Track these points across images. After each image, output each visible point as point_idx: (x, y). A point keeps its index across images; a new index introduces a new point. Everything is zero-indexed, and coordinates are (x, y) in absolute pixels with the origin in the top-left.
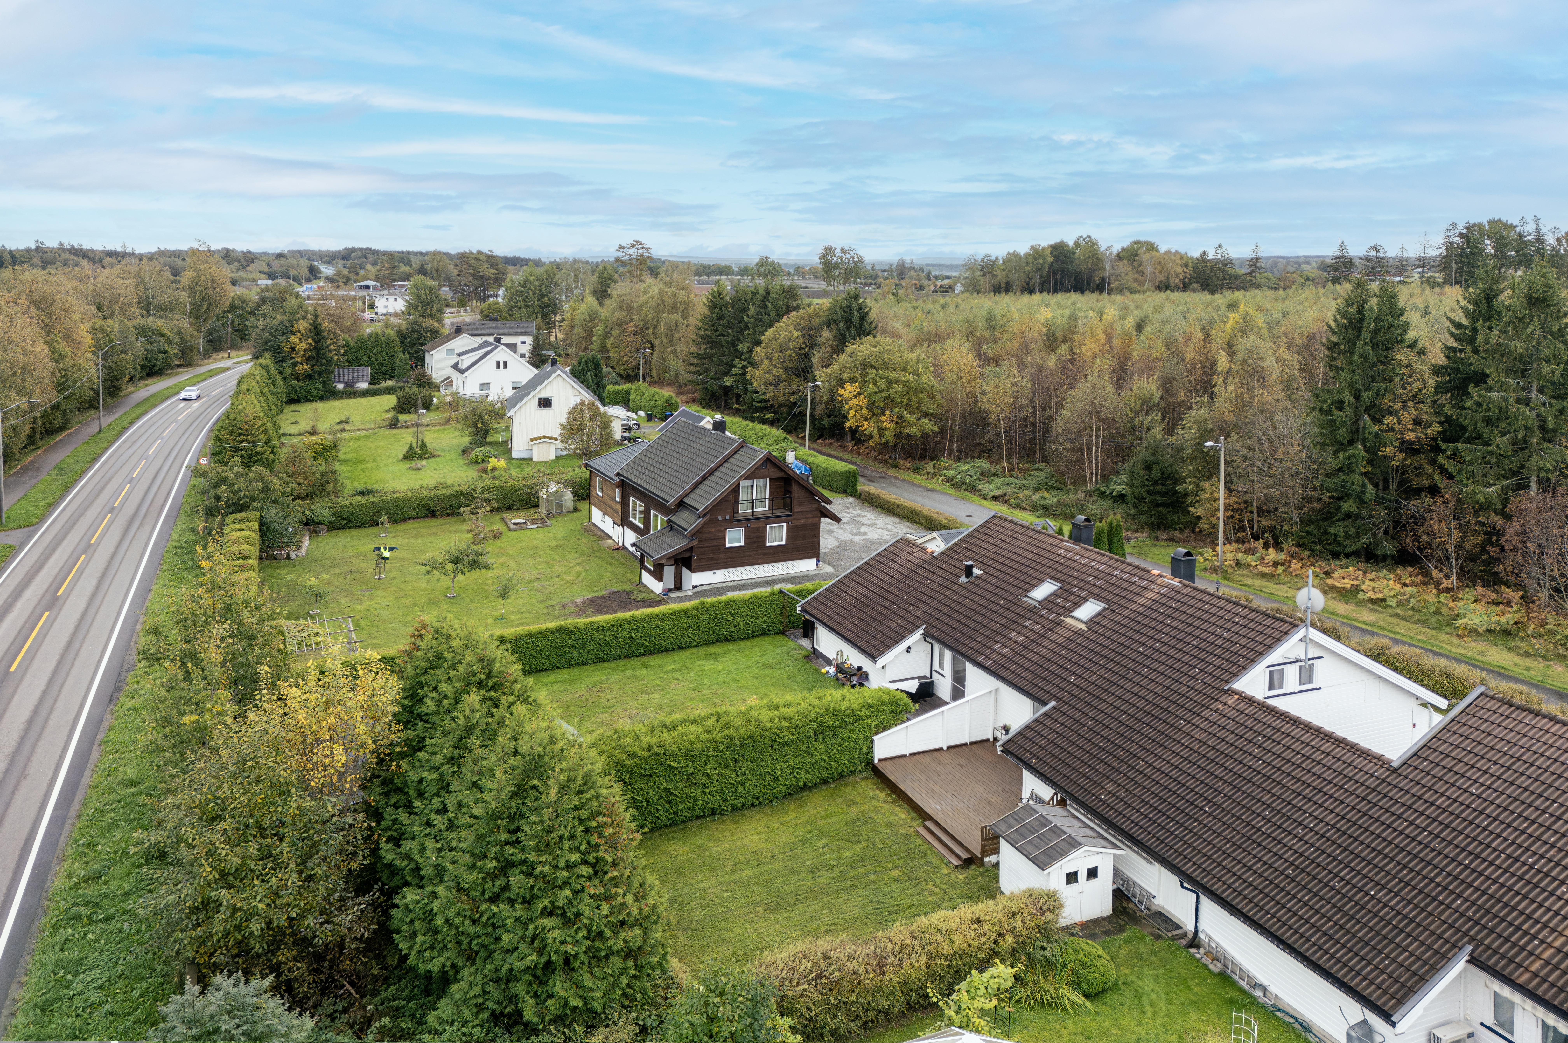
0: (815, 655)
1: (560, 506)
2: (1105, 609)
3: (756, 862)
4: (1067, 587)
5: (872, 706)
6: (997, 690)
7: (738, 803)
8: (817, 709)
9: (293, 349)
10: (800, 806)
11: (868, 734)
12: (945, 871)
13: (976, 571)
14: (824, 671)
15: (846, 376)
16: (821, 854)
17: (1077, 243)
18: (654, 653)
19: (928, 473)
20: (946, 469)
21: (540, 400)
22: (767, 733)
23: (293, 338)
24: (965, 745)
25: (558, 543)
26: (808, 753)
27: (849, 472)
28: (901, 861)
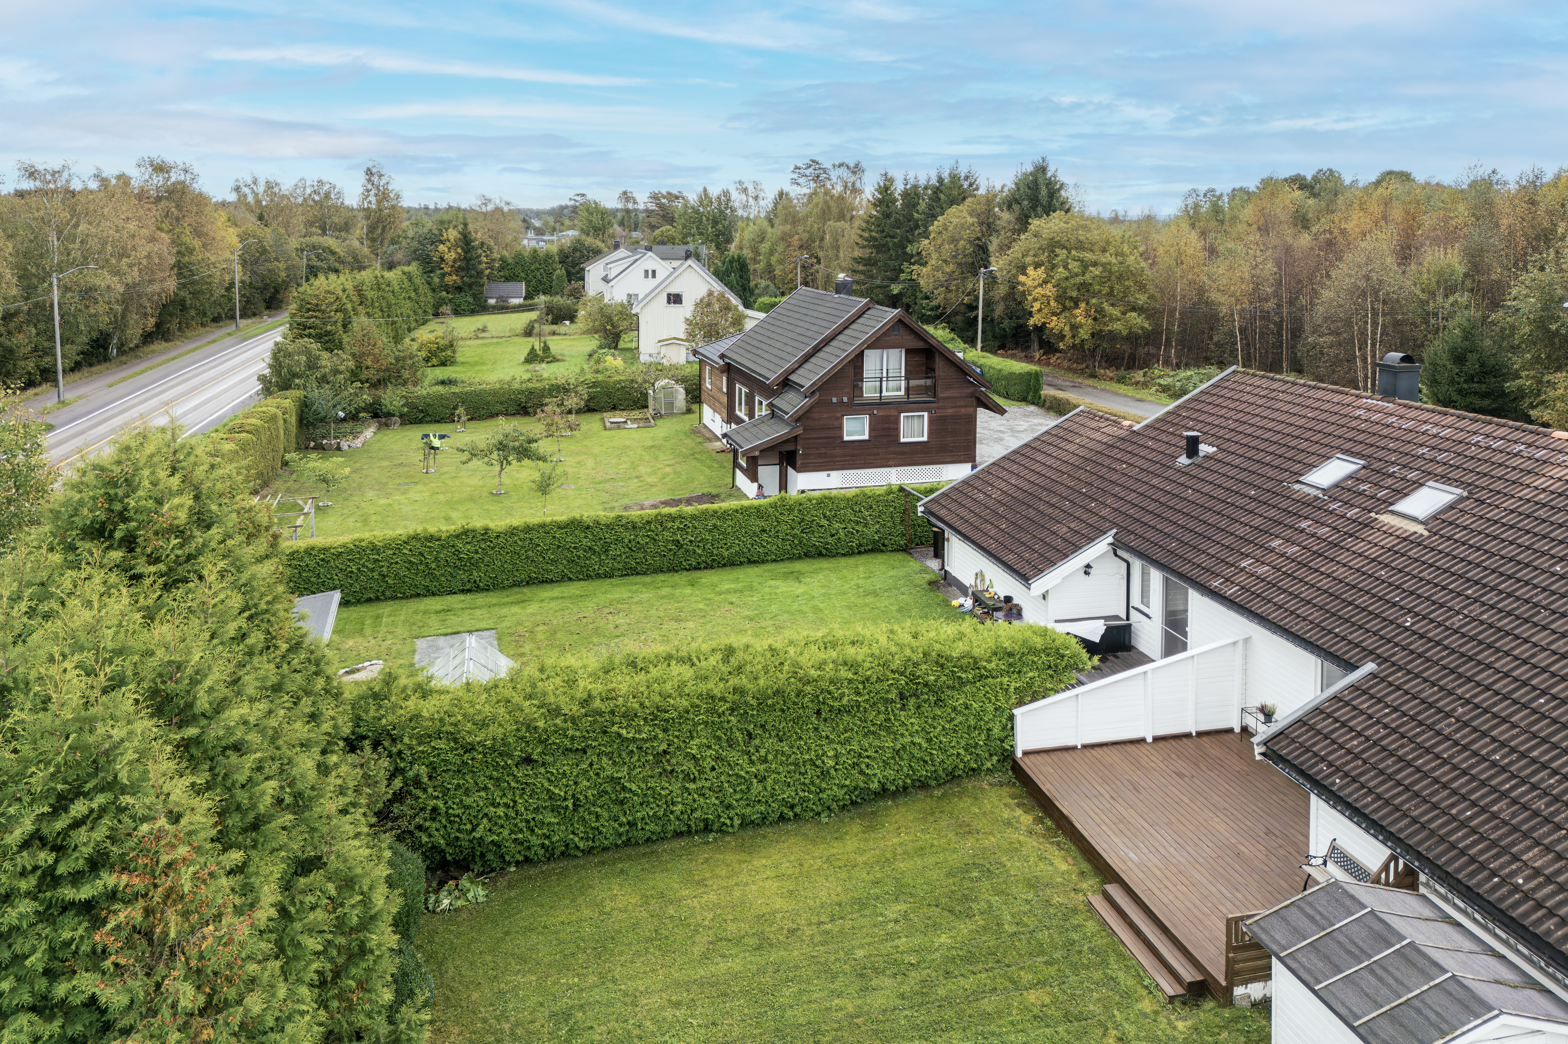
0: (946, 581)
1: (671, 405)
2: (1462, 499)
3: (753, 941)
4: (1377, 465)
5: (1010, 655)
6: (1247, 640)
7: (754, 813)
8: (908, 652)
9: (442, 259)
10: (871, 828)
11: (1002, 703)
12: (1146, 1005)
13: (1205, 449)
14: (955, 603)
15: (1028, 259)
16: (891, 936)
17: (1315, 178)
18: (712, 567)
19: (1137, 383)
20: (1159, 377)
21: (669, 295)
22: (809, 689)
23: (441, 248)
24: (1188, 736)
25: (656, 443)
26: (888, 730)
27: (1029, 374)
28: (1053, 970)
